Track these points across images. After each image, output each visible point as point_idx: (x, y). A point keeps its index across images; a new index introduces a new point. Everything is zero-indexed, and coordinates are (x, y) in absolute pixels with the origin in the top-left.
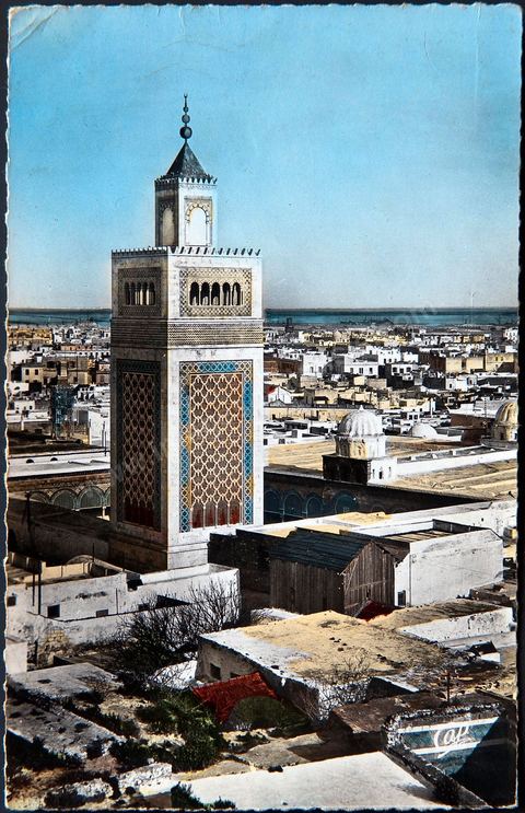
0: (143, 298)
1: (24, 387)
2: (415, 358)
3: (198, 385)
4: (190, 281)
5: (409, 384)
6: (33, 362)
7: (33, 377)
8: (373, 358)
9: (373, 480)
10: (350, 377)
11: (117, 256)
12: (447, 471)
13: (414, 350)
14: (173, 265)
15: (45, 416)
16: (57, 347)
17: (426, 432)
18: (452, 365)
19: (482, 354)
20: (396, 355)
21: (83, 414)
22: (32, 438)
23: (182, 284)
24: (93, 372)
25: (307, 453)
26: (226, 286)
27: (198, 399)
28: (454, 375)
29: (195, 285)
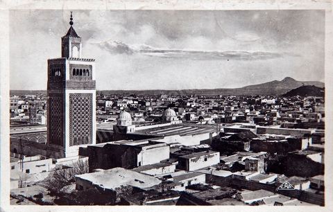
0: (58, 73)
1: (22, 111)
2: (137, 102)
3: (75, 101)
4: (73, 68)
5: (136, 109)
6: (25, 104)
7: (25, 108)
8: (126, 102)
9: (128, 132)
10: (119, 107)
11: (49, 61)
12: (149, 129)
13: (137, 100)
14: (68, 63)
15: (28, 117)
16: (33, 100)
17: (142, 120)
18: (148, 104)
19: (156, 101)
20: (131, 102)
21: (40, 117)
22: (24, 123)
23: (70, 69)
24: (44, 107)
25: (108, 126)
26: (84, 70)
27: (75, 105)
28: (148, 107)
29: (74, 70)
